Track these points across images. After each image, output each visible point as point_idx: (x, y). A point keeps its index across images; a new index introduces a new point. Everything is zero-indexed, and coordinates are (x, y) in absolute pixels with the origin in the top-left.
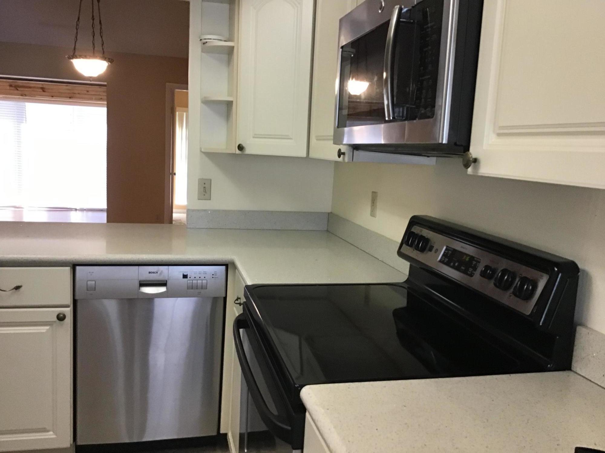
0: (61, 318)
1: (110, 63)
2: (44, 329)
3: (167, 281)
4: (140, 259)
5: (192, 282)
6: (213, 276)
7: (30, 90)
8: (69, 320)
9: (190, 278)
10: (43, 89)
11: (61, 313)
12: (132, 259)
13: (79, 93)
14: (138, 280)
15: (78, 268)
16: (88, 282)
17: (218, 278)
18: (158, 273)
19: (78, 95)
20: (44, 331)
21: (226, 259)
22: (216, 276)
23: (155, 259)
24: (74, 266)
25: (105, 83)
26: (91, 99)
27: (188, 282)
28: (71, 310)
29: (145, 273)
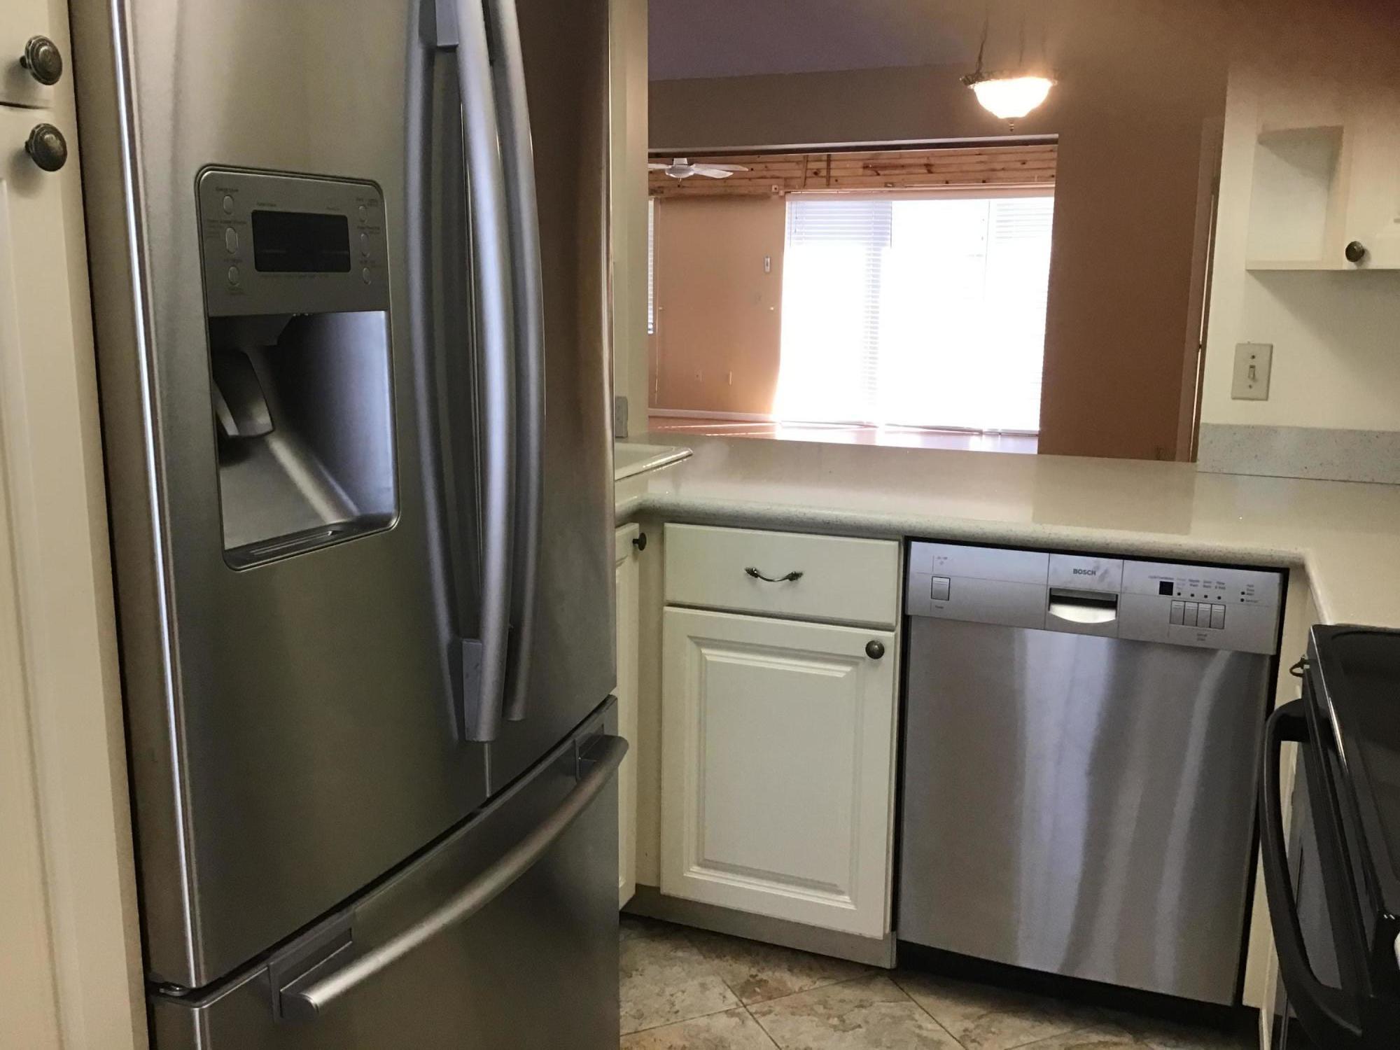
0: (875, 651)
1: (1056, 82)
2: (840, 671)
3: (1117, 596)
4: (1053, 536)
5: (1185, 606)
6: (1243, 597)
7: (904, 171)
8: (891, 658)
9: (1179, 594)
10: (929, 168)
11: (876, 640)
12: (1034, 535)
13: (1003, 169)
14: (1047, 585)
15: (915, 545)
16: (934, 579)
17: (1256, 602)
18: (1097, 573)
19: (1001, 174)
20: (841, 675)
21: (1283, 555)
22: (1249, 598)
23: (1089, 539)
24: (907, 539)
25: (1056, 136)
26: (1029, 180)
27: (1173, 606)
28: (896, 635)
29: (1065, 571)
